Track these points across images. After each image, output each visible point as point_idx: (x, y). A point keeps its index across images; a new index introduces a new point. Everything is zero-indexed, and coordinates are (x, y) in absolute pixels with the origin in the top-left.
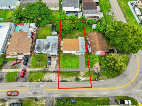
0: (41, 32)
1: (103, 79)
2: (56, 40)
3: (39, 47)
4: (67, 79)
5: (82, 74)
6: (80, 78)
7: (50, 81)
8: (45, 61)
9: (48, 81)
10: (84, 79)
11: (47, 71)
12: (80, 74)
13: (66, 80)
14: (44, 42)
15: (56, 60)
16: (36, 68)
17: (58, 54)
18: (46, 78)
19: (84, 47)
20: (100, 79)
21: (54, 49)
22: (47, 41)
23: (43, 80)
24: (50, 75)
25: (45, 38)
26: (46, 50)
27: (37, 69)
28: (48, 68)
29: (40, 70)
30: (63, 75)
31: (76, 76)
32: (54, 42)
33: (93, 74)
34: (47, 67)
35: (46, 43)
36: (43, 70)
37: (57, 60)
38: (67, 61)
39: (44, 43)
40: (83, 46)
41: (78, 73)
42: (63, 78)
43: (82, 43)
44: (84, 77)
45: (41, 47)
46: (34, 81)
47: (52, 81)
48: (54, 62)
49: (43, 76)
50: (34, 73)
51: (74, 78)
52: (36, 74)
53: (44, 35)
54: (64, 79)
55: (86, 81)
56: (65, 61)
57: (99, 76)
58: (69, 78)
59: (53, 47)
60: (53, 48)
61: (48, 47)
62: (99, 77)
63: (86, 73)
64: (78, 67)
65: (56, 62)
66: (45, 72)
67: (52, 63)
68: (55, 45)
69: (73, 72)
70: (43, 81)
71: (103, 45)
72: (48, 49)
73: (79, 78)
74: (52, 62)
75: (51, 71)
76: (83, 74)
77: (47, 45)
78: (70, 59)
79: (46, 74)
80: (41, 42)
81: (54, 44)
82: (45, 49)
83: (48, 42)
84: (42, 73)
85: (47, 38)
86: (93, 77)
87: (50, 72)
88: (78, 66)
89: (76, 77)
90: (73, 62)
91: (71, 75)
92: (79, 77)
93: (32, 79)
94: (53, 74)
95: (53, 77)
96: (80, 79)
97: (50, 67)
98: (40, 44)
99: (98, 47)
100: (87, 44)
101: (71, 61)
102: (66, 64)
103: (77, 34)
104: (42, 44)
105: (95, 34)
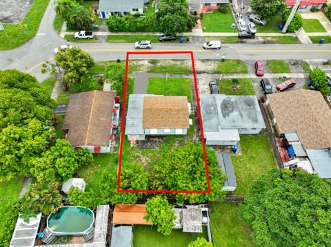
1: (105, 62)
2: (210, 127)
3: (249, 105)
4: (173, 62)
5: (144, 69)
6: (149, 63)
9: (208, 60)
10: (142, 62)
11: (213, 74)
12: (148, 68)
13: (175, 62)
14: (239, 117)
18: (212, 65)
19: (130, 106)
22: (234, 121)
23: (217, 62)
24: (206, 68)
26: (229, 97)
27: (236, 76)
29: (228, 75)
31: (157, 67)
32: (214, 121)
35: (235, 114)
36: (223, 76)
38: (174, 90)
39: (241, 115)
41: (151, 71)
42: (182, 64)
44: (142, 65)
45: (245, 107)
46: (234, 61)
47: (200, 60)
48: (203, 88)
49: (219, 67)
50: (239, 71)
51: (159, 64)
52: (233, 70)
53: (253, 158)
54: (179, 63)
55: (138, 60)
58: (169, 64)
59: (212, 108)
60: (213, 105)
61: (226, 107)
63: (136, 70)
64: (151, 79)
65: (199, 89)
66: (218, 72)
67: (207, 86)
68: (208, 113)
70: (216, 60)
71: (77, 109)
72: (224, 101)
73: (151, 63)
76: (142, 68)
77: (230, 109)
79: (214, 69)
80: (250, 118)
81: (212, 115)
82: (232, 100)
83: (229, 118)
84: (223, 71)
87: (207, 73)
88: (150, 81)
89: (156, 65)
90: (162, 87)
91: (165, 68)
92: (150, 65)
93: (238, 63)
94: (202, 69)
97: (210, 79)
98: (250, 112)
99: (95, 101)
100: (119, 128)
101: (166, 89)
102: (177, 84)
103: (143, 161)
104: (243, 112)
105: (89, 137)
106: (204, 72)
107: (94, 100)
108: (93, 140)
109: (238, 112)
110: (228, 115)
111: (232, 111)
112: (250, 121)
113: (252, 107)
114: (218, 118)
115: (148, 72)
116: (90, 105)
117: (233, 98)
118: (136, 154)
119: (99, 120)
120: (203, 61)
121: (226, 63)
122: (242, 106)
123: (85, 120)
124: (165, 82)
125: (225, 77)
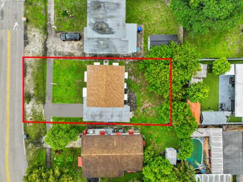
0: (159, 7)
1: (28, 151)
2: (123, 47)
3: (99, 7)
4: (29, 77)
5: (39, 108)
6: (30, 103)
7: (25, 42)
8: (71, 27)
9: (26, 37)
10: (29, 111)
11: (47, 35)
12: (38, 104)
13: (27, 74)
14: (114, 19)
15: (72, 52)
16: (55, 9)
17: (88, 56)
18: (33, 34)
19: (98, 120)
20: (27, 144)
21: (96, 43)
22: (118, 25)
23: (29, 28)
24: (38, 40)
25: (128, 20)
26: (90, 24)
27: (52, 11)
28: (56, 36)
29: (50, 19)
30: (38, 69)
31: (36, 94)
32: (116, 43)
33: (38, 131)
34: (56, 32)
35: (110, 23)
36: (50, 24)
37: (72, 54)
38: (70, 77)
39: (111, 17)
40: (101, 115)
41: (42, 99)
42: (32, 67)
43: (112, 116)
44: (32, 111)
45: (101, 11)
46: (27, 8)
47: (25, 46)
48: (67, 47)
49: (37, 26)
50: (43, 6)
51: (32, 92)
52: (42, 12)
53: (146, 17)
54: (29, 70)
56: (70, 73)
57: (34, 143)
58: (32, 81)
59: (102, 42)
60: (98, 42)
61: (100, 28)
62: (31, 142)
63: (40, 116)
64: (55, 100)
65: (69, 52)
66: (45, 30)
67: (66, 43)
68: (107, 47)
69: (44, 89)
70: (26, 28)
71: (102, 168)
72: (93, 29)
73: (30, 101)
74: (69, 43)
75: (47, 43)
76: (38, 110)
77: (104, 26)
78: (74, 85)
79: (41, 33)
80: (115, 10)
81: (109, 44)
82: (94, 22)
83: (115, 29)
84: (43, 23)
85: (128, 25)
86: (33, 130)
88: (58, 101)
89: (34, 95)
90: (66, 89)
91: (37, 85)
92: (33, 101)
93: (31, 4)
94: (41, 46)
95: (34, 47)
96: (28, 103)
97: (56, 38)
98: (108, 8)
99: (94, 153)
100: (115, 127)
101: (69, 85)
102: (62, 74)
103: (148, 105)
104: (108, 15)
105: (135, 152)
106: (45, 44)
107: (94, 155)
108: (138, 148)
109: (108, 20)
110: (111, 29)
111: (107, 25)
112: (118, 10)
113: (102, 5)
114: (112, 39)
115: (44, 103)
116: (100, 157)
117: (90, 20)
118: (141, 111)
119: (117, 146)
120: (26, 43)
121: (30, 18)
122: (100, 14)
123: (117, 159)
124: (59, 86)
125: (53, 23)
